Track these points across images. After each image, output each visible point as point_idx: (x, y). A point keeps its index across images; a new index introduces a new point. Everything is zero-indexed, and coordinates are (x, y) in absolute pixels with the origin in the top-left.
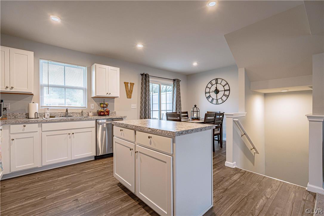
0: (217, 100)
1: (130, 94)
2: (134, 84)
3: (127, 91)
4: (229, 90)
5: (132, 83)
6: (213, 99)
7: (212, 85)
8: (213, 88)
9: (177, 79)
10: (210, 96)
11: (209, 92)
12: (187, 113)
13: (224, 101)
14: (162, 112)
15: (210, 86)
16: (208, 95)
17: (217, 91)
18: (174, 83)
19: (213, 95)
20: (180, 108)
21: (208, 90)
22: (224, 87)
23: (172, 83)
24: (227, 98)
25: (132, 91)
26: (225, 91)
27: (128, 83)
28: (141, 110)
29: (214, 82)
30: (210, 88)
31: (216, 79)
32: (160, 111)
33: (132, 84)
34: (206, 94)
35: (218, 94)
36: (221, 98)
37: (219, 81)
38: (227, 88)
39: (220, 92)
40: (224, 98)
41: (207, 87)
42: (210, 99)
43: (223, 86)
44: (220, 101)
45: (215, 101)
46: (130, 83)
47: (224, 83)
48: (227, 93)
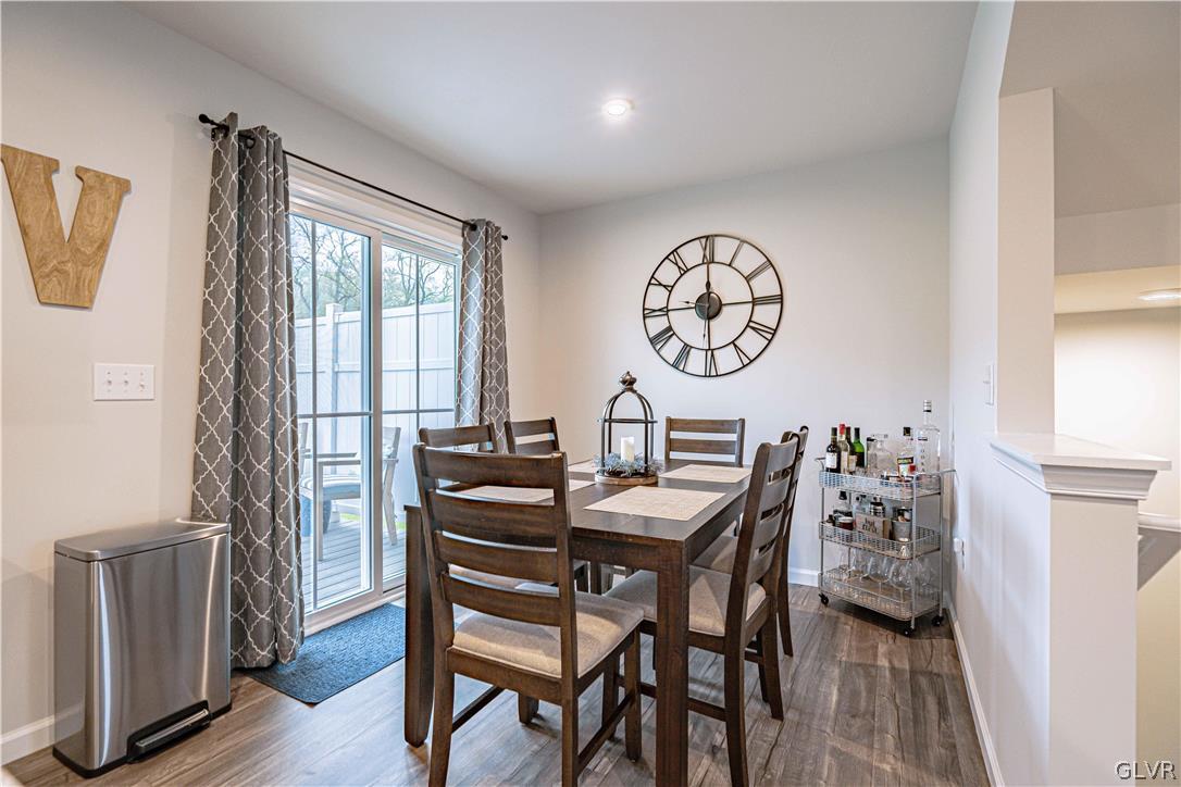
0: (710, 351)
1: (69, 267)
2: (124, 187)
3: (37, 232)
4: (780, 299)
5: (101, 177)
6: (687, 349)
7: (684, 271)
8: (691, 288)
9: (488, 223)
10: (668, 332)
11: (666, 311)
12: (550, 425)
13: (751, 361)
14: (388, 422)
15: (668, 274)
16: (657, 325)
17: (709, 307)
18: (466, 247)
19: (689, 326)
20: (503, 400)
21: (657, 298)
22: (752, 283)
23: (453, 240)
24: (770, 341)
25: (103, 245)
26: (755, 302)
27: (52, 166)
28: (207, 410)
29: (693, 254)
30: (670, 289)
31: (707, 237)
32: (374, 413)
33: (104, 191)
34: (647, 320)
35: (712, 323)
36: (733, 342)
37: (724, 250)
38: (765, 285)
39: (725, 309)
40: (753, 344)
41: (653, 281)
42: (672, 349)
43: (748, 279)
44: (727, 360)
45: (696, 362)
46: (80, 173)
47: (749, 260)
48: (767, 315)
